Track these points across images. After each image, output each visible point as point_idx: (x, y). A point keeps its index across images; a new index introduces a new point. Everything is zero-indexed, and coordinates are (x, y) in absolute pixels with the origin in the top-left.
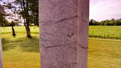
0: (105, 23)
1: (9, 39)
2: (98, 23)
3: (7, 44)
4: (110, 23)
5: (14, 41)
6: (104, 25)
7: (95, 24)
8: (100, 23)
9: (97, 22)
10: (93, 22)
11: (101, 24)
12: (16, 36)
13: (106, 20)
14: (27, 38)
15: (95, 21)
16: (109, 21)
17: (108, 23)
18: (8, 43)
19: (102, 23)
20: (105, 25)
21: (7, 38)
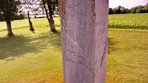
0: (137, 10)
1: (29, 36)
2: (128, 10)
3: (31, 42)
4: (144, 10)
5: (37, 37)
6: (135, 13)
7: (124, 11)
8: (130, 10)
9: (127, 8)
10: (121, 9)
11: (131, 12)
12: (35, 31)
13: (139, 6)
14: (52, 33)
15: (123, 8)
16: (143, 7)
17: (142, 10)
18: (30, 40)
19: (133, 10)
20: (138, 13)
21: (26, 34)
